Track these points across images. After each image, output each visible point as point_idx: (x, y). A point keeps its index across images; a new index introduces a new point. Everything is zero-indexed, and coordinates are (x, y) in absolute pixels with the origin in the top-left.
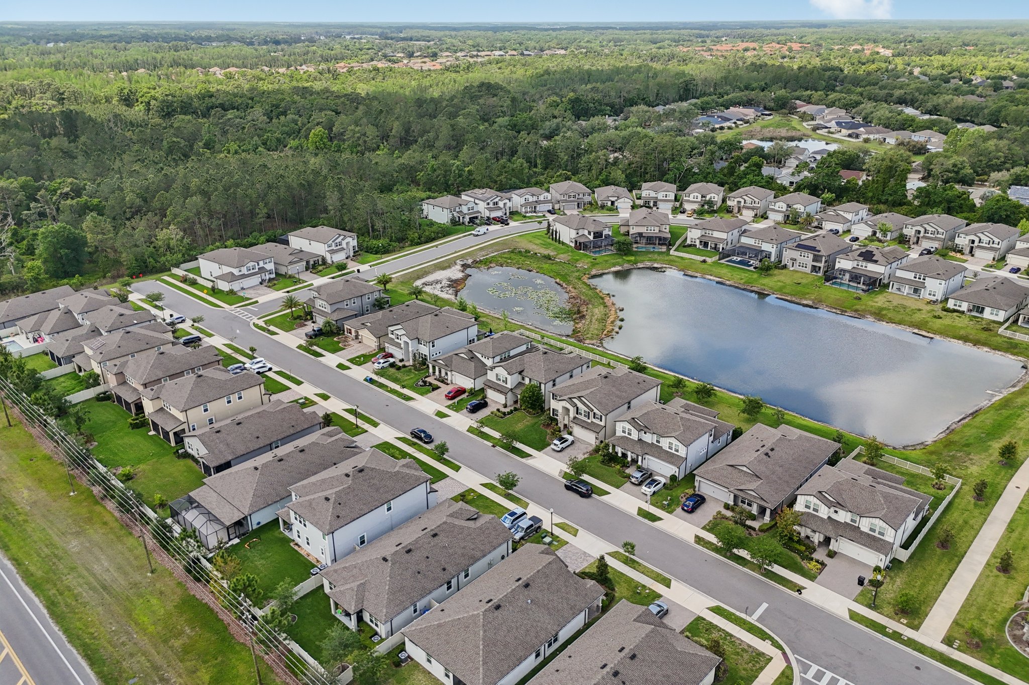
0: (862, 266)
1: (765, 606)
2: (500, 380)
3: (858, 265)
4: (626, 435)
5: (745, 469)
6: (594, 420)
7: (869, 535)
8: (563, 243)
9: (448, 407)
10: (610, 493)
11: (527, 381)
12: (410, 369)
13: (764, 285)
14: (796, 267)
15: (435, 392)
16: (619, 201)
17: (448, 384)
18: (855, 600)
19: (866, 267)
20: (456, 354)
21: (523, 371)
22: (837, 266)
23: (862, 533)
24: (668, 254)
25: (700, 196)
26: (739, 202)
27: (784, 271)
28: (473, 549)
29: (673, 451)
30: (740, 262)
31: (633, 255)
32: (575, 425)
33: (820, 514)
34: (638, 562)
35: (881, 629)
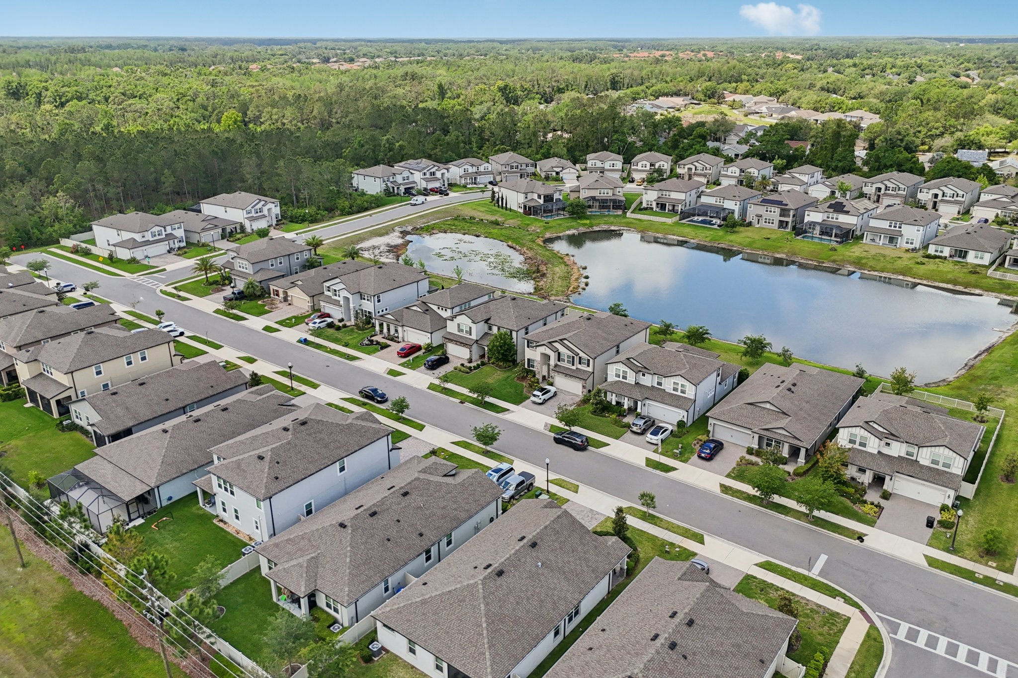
0: (832, 218)
1: (823, 558)
2: (462, 331)
3: (828, 217)
4: (621, 379)
5: (768, 406)
6: (580, 366)
7: (930, 468)
8: (510, 210)
9: (402, 365)
10: (609, 445)
11: (495, 330)
12: (353, 329)
13: (731, 241)
14: (763, 224)
15: (385, 350)
16: (564, 171)
17: (399, 342)
18: (929, 545)
19: (837, 219)
20: (407, 308)
21: (489, 319)
22: (807, 219)
23: (922, 467)
24: (625, 217)
25: (648, 165)
26: (690, 169)
27: (749, 228)
28: (455, 509)
29: (679, 393)
30: (702, 222)
31: (587, 219)
32: (556, 374)
33: (869, 449)
34: (658, 518)
35: (969, 575)
